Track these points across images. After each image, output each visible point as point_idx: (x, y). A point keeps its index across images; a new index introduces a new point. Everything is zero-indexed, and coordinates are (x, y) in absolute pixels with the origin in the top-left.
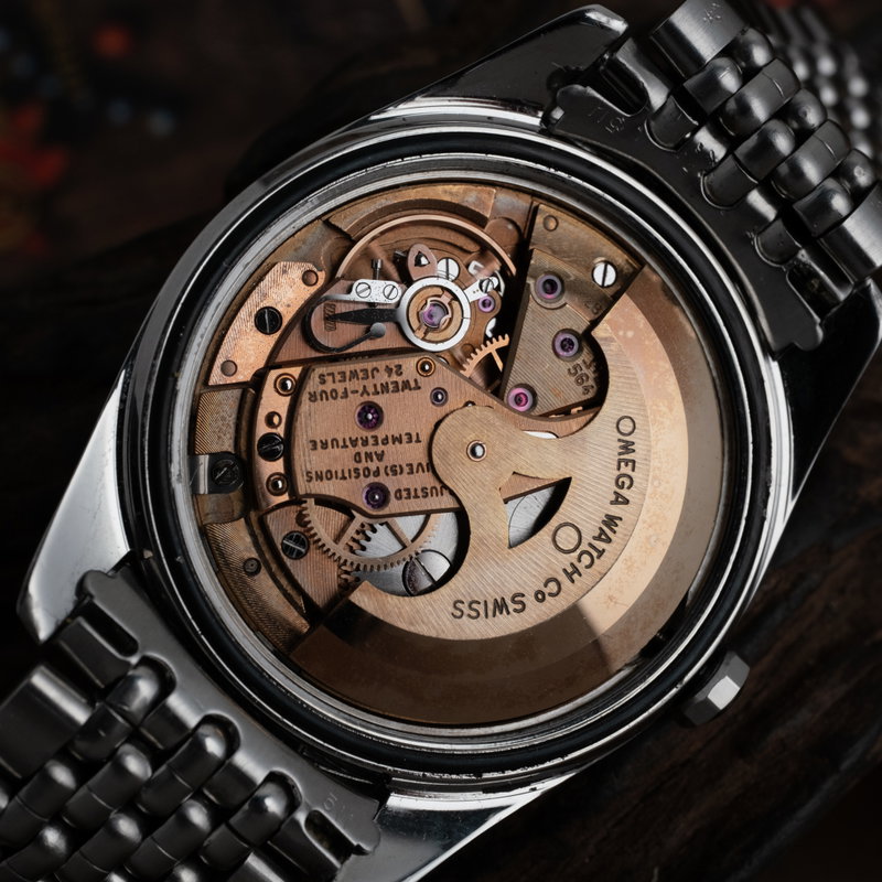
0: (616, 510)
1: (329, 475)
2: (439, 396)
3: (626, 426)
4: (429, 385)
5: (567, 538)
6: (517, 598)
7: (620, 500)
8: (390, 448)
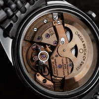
0: (83, 43)
1: (68, 72)
2: (56, 56)
3: (77, 33)
4: (55, 58)
5: (81, 51)
6: (82, 62)
7: (83, 42)
8: (64, 63)
